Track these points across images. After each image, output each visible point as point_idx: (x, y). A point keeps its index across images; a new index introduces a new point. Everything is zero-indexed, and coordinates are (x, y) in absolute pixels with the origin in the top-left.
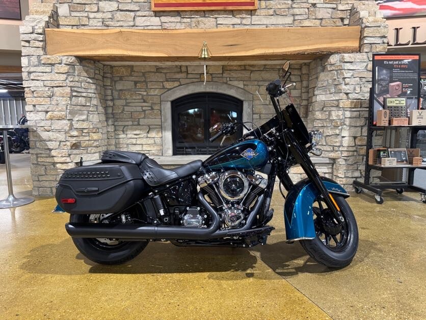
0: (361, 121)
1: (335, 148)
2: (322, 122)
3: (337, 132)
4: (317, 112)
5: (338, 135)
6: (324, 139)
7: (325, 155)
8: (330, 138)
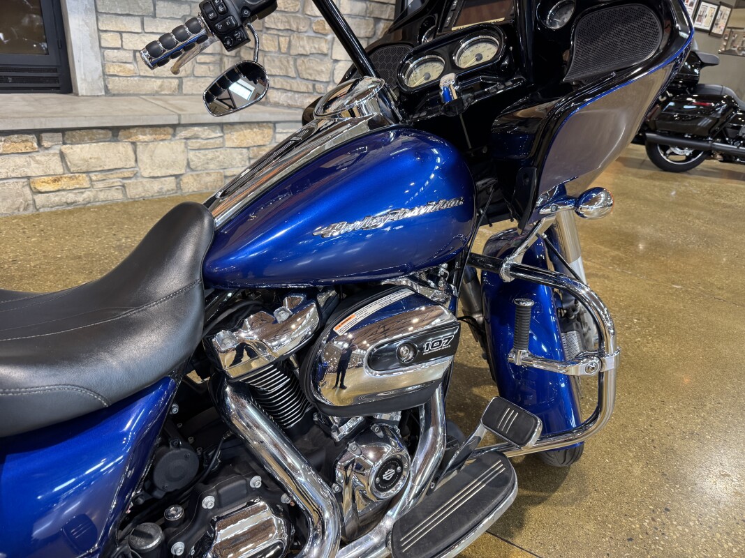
0: (368, 25)
2: (284, 19)
3: (325, 48)
5: (325, 55)
6: (292, 63)
7: (296, 101)
8: (305, 61)
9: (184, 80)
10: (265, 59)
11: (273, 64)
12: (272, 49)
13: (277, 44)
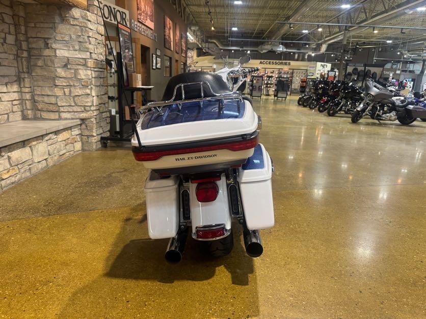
1: (86, 108)
2: (66, 81)
3: (88, 91)
4: (58, 69)
5: (89, 95)
6: (72, 100)
7: (75, 116)
8: (80, 98)
9: (10, 114)
10: (58, 99)
11: (62, 101)
12: (60, 94)
13: (63, 92)
